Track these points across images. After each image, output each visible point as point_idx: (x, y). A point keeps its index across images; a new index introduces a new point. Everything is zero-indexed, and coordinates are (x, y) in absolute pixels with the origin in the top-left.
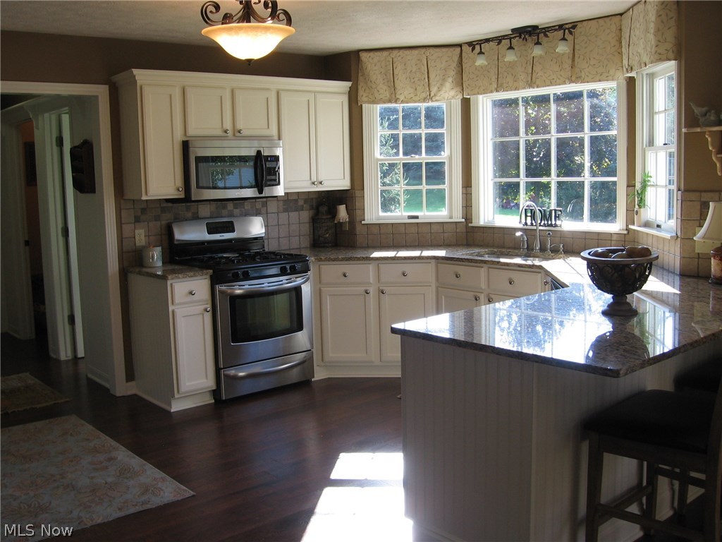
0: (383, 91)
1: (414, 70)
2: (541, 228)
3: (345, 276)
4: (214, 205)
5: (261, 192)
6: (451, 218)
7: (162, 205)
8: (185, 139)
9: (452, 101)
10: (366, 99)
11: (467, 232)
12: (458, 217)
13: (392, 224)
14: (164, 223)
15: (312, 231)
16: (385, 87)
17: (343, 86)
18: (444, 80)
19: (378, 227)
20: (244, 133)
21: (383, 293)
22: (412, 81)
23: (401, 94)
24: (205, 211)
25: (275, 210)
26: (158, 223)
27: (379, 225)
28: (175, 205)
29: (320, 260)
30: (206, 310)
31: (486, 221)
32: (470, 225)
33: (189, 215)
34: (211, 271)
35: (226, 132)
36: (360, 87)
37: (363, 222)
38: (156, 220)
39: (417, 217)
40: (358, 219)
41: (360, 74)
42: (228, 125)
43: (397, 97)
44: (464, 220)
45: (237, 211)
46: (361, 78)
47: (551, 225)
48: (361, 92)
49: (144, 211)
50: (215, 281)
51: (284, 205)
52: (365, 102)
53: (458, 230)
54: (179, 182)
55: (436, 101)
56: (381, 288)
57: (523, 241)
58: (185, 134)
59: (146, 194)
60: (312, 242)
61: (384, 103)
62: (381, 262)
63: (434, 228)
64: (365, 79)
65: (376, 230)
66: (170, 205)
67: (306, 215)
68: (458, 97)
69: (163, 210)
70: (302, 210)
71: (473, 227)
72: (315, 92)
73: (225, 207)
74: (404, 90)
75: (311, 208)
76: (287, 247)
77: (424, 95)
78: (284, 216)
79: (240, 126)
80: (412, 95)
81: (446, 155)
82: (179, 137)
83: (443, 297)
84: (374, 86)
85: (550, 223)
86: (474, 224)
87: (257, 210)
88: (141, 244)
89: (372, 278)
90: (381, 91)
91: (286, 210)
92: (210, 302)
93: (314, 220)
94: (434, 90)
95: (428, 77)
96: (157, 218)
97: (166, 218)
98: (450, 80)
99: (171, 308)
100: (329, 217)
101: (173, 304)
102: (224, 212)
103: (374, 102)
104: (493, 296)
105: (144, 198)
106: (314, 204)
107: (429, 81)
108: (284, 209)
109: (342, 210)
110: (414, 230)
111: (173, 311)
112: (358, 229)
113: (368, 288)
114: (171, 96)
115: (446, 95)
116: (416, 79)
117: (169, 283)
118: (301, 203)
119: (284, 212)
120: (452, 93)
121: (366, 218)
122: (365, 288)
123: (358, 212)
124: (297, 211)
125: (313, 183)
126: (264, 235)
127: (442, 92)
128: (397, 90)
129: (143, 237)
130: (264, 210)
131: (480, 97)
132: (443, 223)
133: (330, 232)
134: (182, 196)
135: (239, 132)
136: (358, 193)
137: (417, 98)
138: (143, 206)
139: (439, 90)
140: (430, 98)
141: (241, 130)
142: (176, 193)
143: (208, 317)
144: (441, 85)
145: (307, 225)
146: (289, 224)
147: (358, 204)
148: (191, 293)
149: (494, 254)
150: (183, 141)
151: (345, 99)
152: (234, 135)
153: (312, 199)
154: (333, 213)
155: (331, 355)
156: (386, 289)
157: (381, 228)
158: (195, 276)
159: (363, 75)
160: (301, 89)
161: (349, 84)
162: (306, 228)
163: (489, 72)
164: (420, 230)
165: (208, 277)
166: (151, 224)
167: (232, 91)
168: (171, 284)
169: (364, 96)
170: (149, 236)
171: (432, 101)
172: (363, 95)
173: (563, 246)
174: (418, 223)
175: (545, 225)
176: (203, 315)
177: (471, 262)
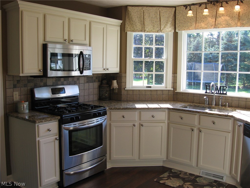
0: (139, 26)
1: (153, 17)
2: (216, 95)
3: (123, 117)
4: (54, 79)
5: (81, 73)
6: (166, 88)
7: (28, 79)
8: (45, 43)
9: (169, 33)
10: (129, 29)
11: (173, 95)
12: (170, 88)
13: (139, 90)
14: (29, 88)
15: (99, 92)
16: (139, 24)
17: (118, 22)
18: (167, 22)
19: (132, 91)
20: (74, 42)
21: (142, 126)
22: (152, 22)
23: (147, 28)
24: (50, 82)
25: (83, 82)
26: (26, 88)
27: (133, 90)
28: (35, 79)
29: (111, 109)
30: (56, 139)
31: (183, 90)
32: (176, 91)
33: (42, 84)
34: (59, 117)
35: (65, 40)
36: (126, 23)
37: (126, 89)
38: (25, 87)
39: (150, 87)
40: (123, 87)
41: (127, 17)
42: (66, 37)
43: (145, 29)
44: (173, 89)
45: (65, 82)
46: (127, 19)
47: (220, 94)
48: (127, 26)
49: (18, 81)
50: (61, 123)
51: (87, 79)
52: (129, 31)
53: (169, 94)
54: (41, 67)
55: (163, 32)
56: (141, 123)
57: (206, 101)
58: (44, 40)
59: (22, 73)
60: (99, 98)
61: (139, 31)
62: (141, 110)
63: (159, 92)
64: (129, 20)
65: (131, 93)
66: (33, 78)
67: (96, 84)
68: (172, 31)
69: (29, 81)
70: (95, 82)
71: (177, 92)
72: (106, 24)
73: (59, 80)
74: (148, 26)
75: (99, 81)
76: (87, 100)
77: (158, 29)
78: (87, 85)
79: (72, 38)
80: (152, 29)
81: (164, 58)
82: (41, 42)
83: (172, 128)
84: (134, 23)
85: (220, 92)
86: (178, 91)
87: (75, 81)
88: (16, 100)
89: (137, 118)
90: (138, 26)
91: (88, 82)
92: (58, 134)
93: (100, 87)
94: (162, 27)
95: (160, 21)
96: (25, 86)
97: (31, 85)
98: (170, 23)
99: (37, 139)
100: (108, 86)
101: (38, 137)
102: (59, 83)
103: (134, 31)
104: (201, 129)
105: (21, 75)
106: (100, 79)
107: (160, 23)
108: (87, 81)
109: (115, 82)
110: (149, 93)
111: (39, 141)
112: (123, 92)
113: (135, 123)
114: (38, 18)
115: (167, 30)
116: (154, 21)
117: (37, 125)
118: (94, 78)
119: (87, 83)
120: (170, 29)
121: (127, 87)
122: (133, 123)
123: (123, 84)
124: (92, 82)
125: (104, 69)
126: (78, 95)
127: (166, 28)
128: (145, 26)
129: (17, 96)
130: (78, 82)
131: (183, 32)
132: (162, 90)
133: (108, 93)
134: (42, 74)
135: (72, 41)
136: (123, 75)
137: (154, 30)
138: (18, 79)
139: (165, 27)
140: (160, 30)
141: (73, 40)
142: (39, 72)
143: (57, 143)
144: (166, 25)
145: (97, 90)
146: (89, 89)
147: (123, 80)
148: (49, 130)
149: (191, 106)
150: (43, 44)
151: (119, 28)
152: (69, 43)
153: (99, 77)
154: (110, 84)
155: (114, 157)
156: (144, 124)
157: (134, 91)
158: (51, 120)
159: (129, 17)
160: (101, 22)
161: (121, 22)
162: (96, 91)
163: (191, 20)
164: (152, 93)
165: (57, 120)
166: (22, 89)
167: (69, 19)
168: (38, 126)
169: (129, 28)
170: (21, 95)
171: (161, 32)
172: (127, 27)
173: (228, 104)
174: (151, 90)
175: (217, 93)
176: (54, 141)
177: (190, 112)
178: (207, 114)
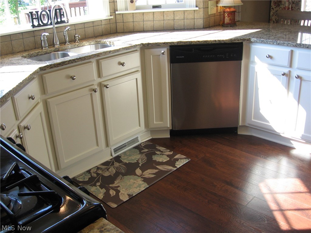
177: (84, 60)
178: (111, 53)
